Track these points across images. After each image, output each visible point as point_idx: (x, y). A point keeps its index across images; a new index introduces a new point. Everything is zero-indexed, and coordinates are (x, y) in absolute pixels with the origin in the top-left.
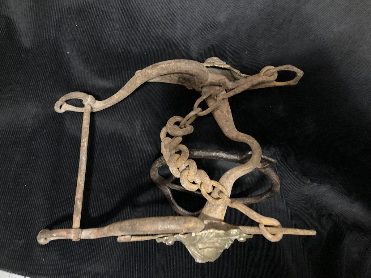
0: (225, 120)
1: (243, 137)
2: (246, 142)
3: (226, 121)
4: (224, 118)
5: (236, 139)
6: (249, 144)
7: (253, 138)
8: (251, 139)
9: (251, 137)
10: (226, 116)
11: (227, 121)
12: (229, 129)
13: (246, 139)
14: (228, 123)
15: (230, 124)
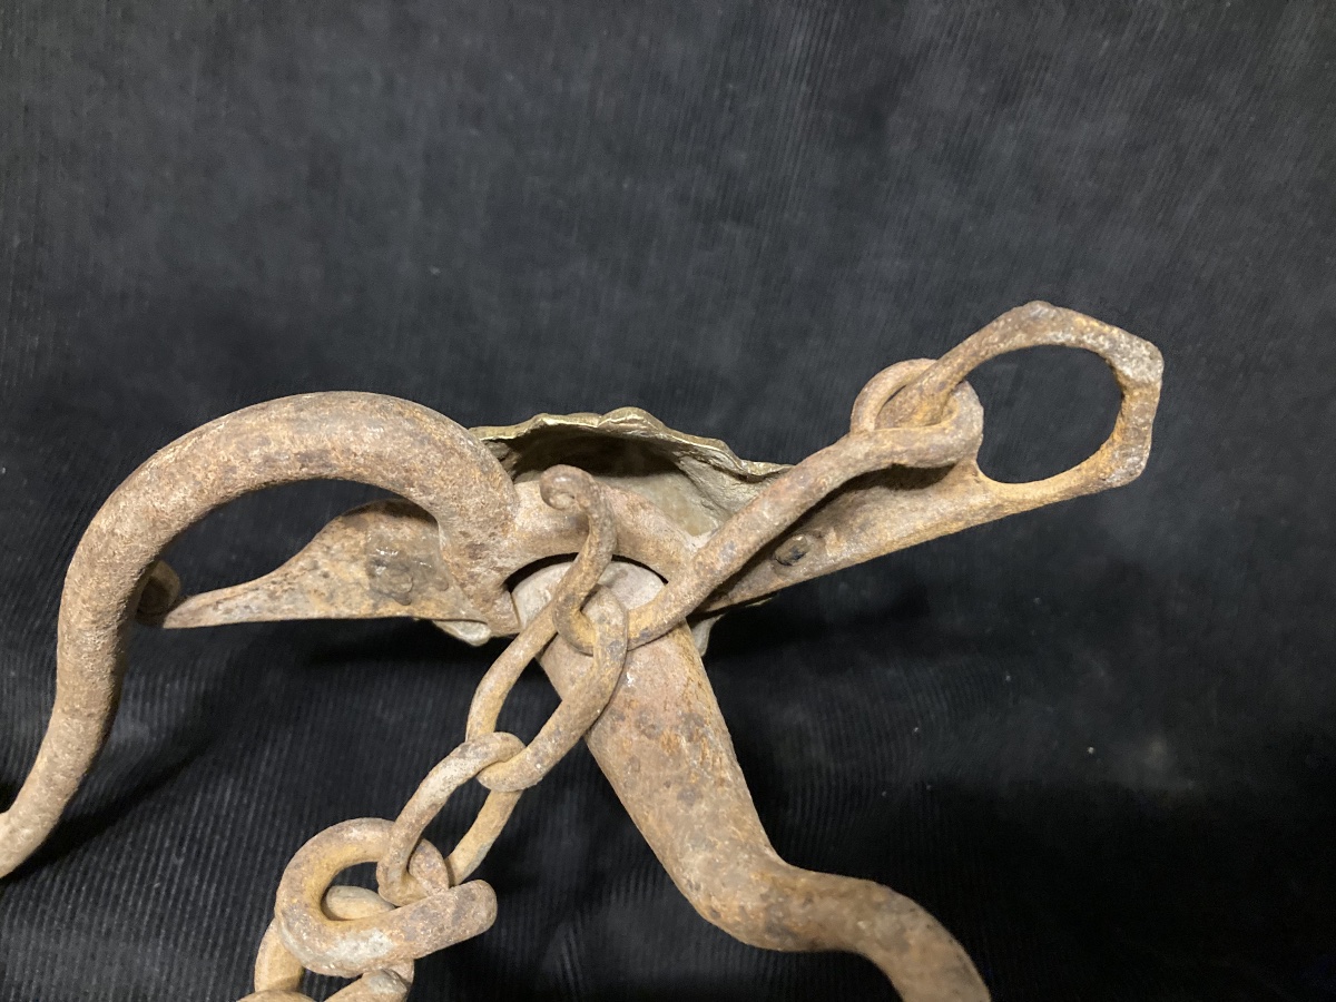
0: (672, 792)
1: (816, 899)
2: (847, 940)
3: (681, 797)
4: (668, 773)
5: (770, 929)
6: (878, 956)
7: (900, 898)
8: (877, 907)
9: (880, 893)
10: (677, 754)
11: (690, 796)
12: (709, 855)
13: (846, 911)
14: (703, 807)
15: (714, 817)
